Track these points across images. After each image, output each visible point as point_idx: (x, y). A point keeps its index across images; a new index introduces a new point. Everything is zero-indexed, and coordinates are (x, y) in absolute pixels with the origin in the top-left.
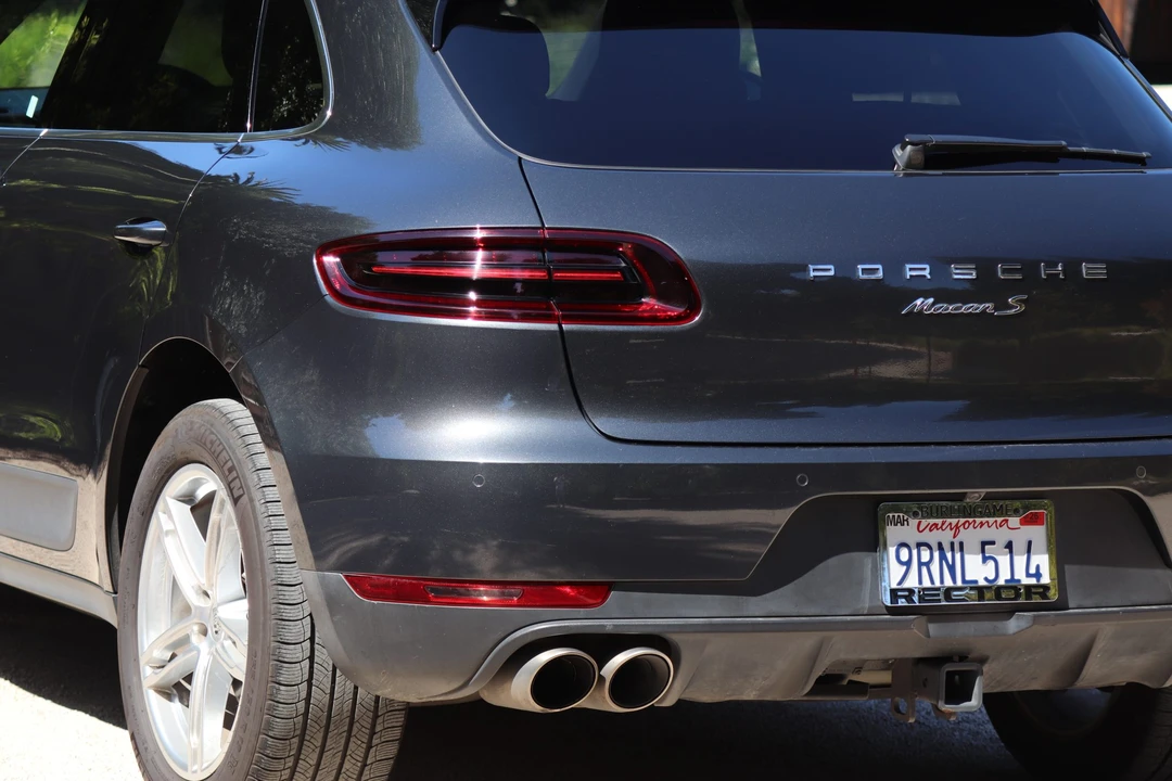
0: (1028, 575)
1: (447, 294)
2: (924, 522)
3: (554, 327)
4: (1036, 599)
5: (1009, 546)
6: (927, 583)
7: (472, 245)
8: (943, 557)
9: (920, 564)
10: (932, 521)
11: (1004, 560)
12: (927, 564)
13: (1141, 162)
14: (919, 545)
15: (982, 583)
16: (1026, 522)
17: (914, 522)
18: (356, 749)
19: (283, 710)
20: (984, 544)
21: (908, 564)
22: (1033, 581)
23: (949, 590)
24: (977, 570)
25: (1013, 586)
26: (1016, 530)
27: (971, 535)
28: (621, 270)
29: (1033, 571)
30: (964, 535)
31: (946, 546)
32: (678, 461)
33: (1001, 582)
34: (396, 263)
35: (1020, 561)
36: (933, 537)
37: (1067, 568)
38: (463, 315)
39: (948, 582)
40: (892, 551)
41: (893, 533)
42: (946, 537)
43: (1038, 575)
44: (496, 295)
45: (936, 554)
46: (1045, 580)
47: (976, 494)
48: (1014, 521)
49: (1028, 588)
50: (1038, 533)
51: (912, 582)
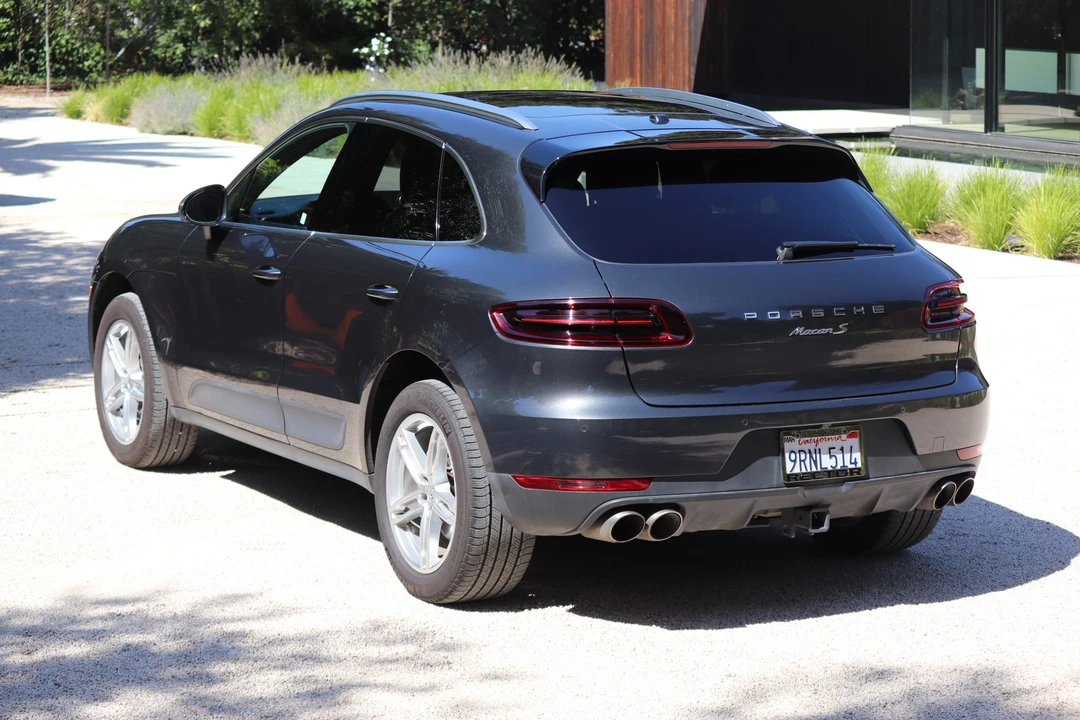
0: (851, 463)
1: (556, 333)
2: (802, 440)
3: (619, 349)
4: (856, 475)
5: (842, 449)
6: (804, 470)
7: (567, 307)
8: (811, 457)
9: (801, 461)
10: (806, 439)
11: (840, 456)
12: (804, 461)
13: (891, 249)
14: (800, 451)
15: (830, 468)
16: (849, 437)
17: (797, 440)
18: (512, 558)
19: (477, 541)
20: (830, 449)
21: (795, 461)
22: (853, 466)
23: (815, 473)
24: (827, 463)
25: (844, 470)
26: (845, 441)
27: (824, 445)
28: (651, 318)
29: (853, 461)
30: (820, 445)
31: (813, 451)
32: (683, 415)
33: (839, 467)
34: (531, 316)
35: (847, 456)
36: (805, 447)
37: (869, 458)
38: (566, 343)
39: (814, 469)
40: (787, 455)
41: (788, 446)
42: (812, 446)
43: (855, 463)
44: (581, 333)
45: (808, 456)
46: (859, 465)
47: (826, 425)
48: (844, 436)
49: (851, 470)
50: (855, 442)
51: (797, 470)
